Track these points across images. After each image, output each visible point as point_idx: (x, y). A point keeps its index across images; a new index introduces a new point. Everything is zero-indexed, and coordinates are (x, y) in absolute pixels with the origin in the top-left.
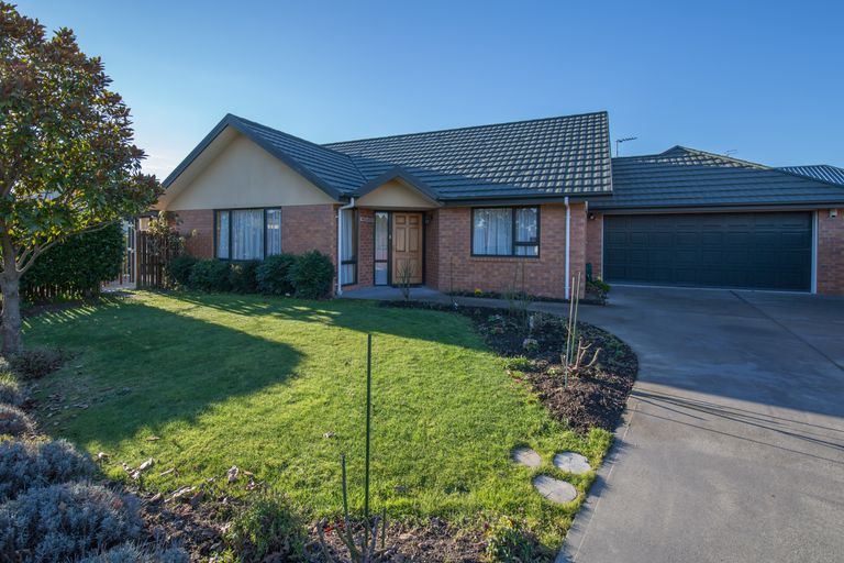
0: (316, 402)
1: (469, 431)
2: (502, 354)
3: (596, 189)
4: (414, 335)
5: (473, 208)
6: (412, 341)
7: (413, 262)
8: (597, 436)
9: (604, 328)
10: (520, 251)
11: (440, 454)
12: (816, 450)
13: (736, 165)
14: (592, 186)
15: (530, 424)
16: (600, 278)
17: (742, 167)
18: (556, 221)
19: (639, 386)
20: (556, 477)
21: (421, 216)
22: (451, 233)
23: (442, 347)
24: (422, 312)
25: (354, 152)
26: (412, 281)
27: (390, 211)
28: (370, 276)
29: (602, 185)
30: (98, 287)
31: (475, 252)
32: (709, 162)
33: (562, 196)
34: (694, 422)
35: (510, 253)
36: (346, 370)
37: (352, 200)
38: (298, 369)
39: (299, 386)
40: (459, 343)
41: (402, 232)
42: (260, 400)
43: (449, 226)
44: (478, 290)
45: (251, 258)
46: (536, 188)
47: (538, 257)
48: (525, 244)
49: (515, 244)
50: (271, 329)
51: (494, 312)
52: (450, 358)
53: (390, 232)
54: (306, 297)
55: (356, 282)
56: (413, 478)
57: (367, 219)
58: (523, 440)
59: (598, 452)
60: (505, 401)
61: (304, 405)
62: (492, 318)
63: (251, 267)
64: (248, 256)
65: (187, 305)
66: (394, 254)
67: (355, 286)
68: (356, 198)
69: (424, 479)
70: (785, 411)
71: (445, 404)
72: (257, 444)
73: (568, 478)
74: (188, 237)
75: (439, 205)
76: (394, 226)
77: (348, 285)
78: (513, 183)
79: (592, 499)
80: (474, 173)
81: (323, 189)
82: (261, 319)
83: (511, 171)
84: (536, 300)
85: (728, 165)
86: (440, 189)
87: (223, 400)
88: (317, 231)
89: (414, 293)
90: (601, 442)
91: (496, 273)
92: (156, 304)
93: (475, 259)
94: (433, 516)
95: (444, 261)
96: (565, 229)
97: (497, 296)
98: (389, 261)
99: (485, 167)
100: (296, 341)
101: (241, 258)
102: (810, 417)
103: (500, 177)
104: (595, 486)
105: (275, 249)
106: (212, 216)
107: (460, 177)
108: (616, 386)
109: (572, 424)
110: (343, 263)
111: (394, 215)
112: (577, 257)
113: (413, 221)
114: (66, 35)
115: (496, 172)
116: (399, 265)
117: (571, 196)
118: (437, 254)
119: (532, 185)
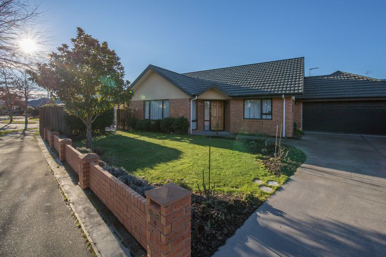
0: (189, 165)
1: (239, 174)
2: (254, 153)
3: (296, 92)
4: (221, 147)
5: (244, 100)
6: (220, 149)
7: (219, 121)
8: (283, 177)
9: (296, 147)
10: (264, 117)
11: (230, 179)
12: (362, 185)
13: (365, 79)
14: (294, 90)
15: (260, 173)
16: (301, 129)
17: (368, 80)
18: (279, 105)
19: (303, 165)
20: (267, 186)
21: (223, 103)
22: (235, 109)
23: (231, 151)
24: (224, 140)
25: (196, 77)
26: (220, 129)
27: (211, 101)
28: (202, 127)
29: (299, 90)
30: (104, 129)
31: (245, 117)
32: (353, 78)
33: (281, 94)
34: (320, 175)
35: (260, 118)
36: (197, 157)
37: (196, 97)
38: (181, 156)
39: (182, 161)
40: (238, 150)
41: (215, 109)
42: (171, 164)
43: (234, 107)
44: (246, 133)
45: (157, 119)
46: (271, 91)
47: (272, 119)
48: (266, 114)
49: (262, 114)
50: (168, 144)
51: (252, 140)
52: (234, 154)
53: (210, 109)
54: (178, 134)
55: (197, 129)
56: (221, 184)
57: (201, 104)
58: (258, 177)
59: (282, 181)
60: (253, 167)
61: (185, 166)
62: (251, 142)
63: (158, 122)
64: (156, 118)
65: (137, 136)
66: (212, 118)
67: (196, 131)
68: (198, 96)
69: (225, 185)
70: (357, 174)
71: (232, 167)
72: (173, 174)
73: (271, 187)
74: (135, 111)
75: (230, 98)
76: (212, 107)
77: (194, 130)
78: (261, 89)
79: (277, 192)
80: (245, 85)
81: (185, 92)
82: (164, 141)
83: (260, 84)
84: (271, 137)
85: (361, 79)
86: (230, 92)
87: (159, 163)
88: (183, 109)
89: (220, 133)
90: (284, 179)
91: (254, 126)
92: (125, 135)
93: (245, 120)
94: (227, 192)
95: (232, 121)
96: (283, 108)
97: (254, 135)
98: (210, 121)
99: (250, 82)
100: (179, 148)
101: (154, 119)
102: (366, 176)
103: (256, 87)
104: (279, 189)
105: (166, 116)
106: (143, 103)
107: (239, 87)
108: (294, 165)
109: (275, 174)
110: (192, 121)
111: (212, 102)
112: (288, 119)
113: (220, 104)
114: (105, 43)
115: (254, 84)
116: (214, 122)
117: (285, 94)
118: (230, 118)
119: (269, 90)
